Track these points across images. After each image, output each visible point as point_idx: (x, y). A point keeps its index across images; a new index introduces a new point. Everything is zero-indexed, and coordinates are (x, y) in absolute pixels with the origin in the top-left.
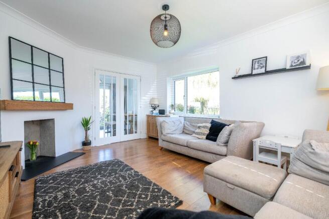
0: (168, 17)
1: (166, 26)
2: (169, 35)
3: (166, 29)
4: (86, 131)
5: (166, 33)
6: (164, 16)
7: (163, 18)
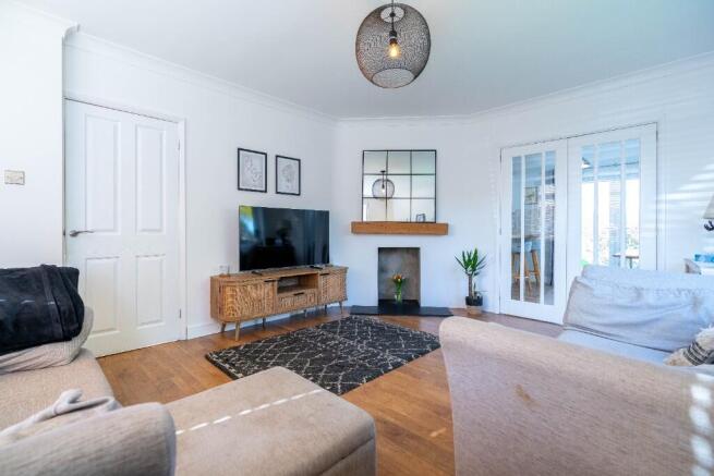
0: (399, 13)
1: (393, 33)
2: (403, 55)
3: (394, 42)
4: (470, 277)
5: (394, 52)
6: (389, 10)
7: (385, 15)
